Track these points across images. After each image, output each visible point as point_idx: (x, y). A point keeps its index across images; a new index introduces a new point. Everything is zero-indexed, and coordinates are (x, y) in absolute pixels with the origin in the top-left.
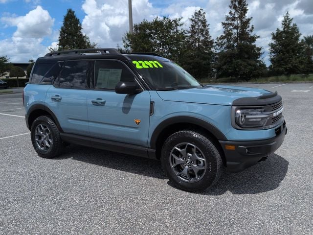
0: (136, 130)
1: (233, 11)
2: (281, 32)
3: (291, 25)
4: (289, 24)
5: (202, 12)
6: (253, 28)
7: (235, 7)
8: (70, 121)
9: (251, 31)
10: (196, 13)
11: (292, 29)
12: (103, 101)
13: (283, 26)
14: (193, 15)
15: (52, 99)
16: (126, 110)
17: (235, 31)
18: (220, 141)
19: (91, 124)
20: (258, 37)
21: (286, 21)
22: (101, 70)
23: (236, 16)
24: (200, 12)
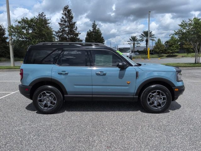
0: (127, 87)
1: (65, 17)
2: (92, 32)
3: (97, 28)
4: (96, 28)
5: (43, 15)
6: (77, 28)
7: (65, 15)
8: (75, 86)
9: (76, 30)
10: (40, 15)
11: (97, 30)
13: (93, 28)
14: (38, 16)
15: (58, 73)
16: (121, 76)
17: (67, 29)
18: (173, 88)
20: (80, 33)
21: (94, 26)
23: (66, 20)
24: (42, 14)
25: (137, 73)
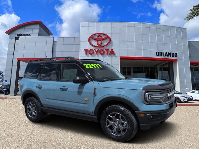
0: (86, 105)
8: (47, 100)
12: (66, 88)
15: (37, 87)
16: (80, 93)
18: (135, 111)
19: (59, 102)
22: (65, 70)
25: (95, 89)
